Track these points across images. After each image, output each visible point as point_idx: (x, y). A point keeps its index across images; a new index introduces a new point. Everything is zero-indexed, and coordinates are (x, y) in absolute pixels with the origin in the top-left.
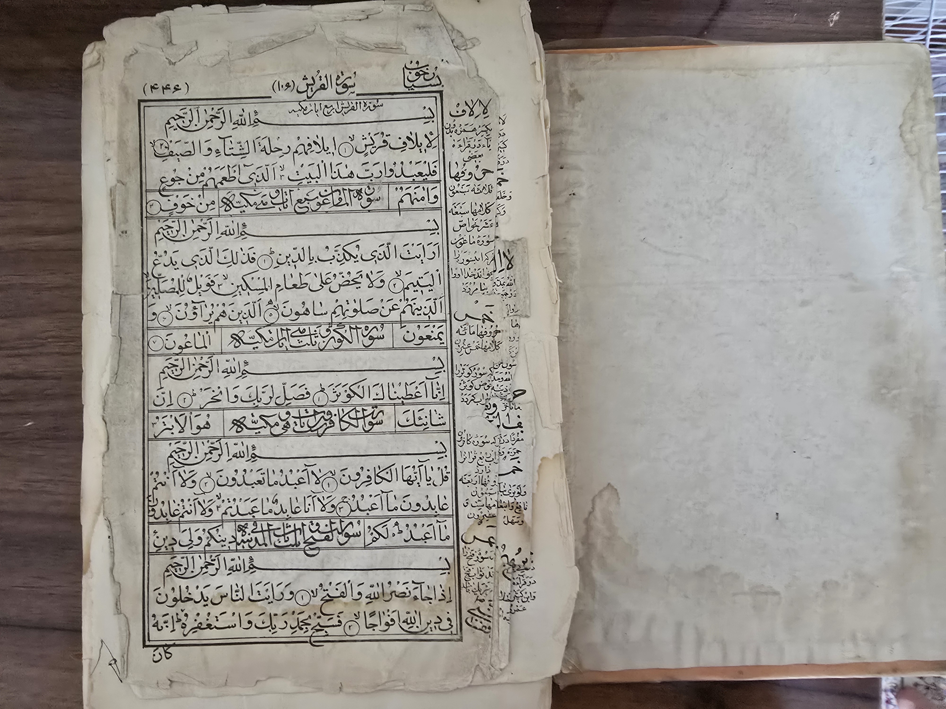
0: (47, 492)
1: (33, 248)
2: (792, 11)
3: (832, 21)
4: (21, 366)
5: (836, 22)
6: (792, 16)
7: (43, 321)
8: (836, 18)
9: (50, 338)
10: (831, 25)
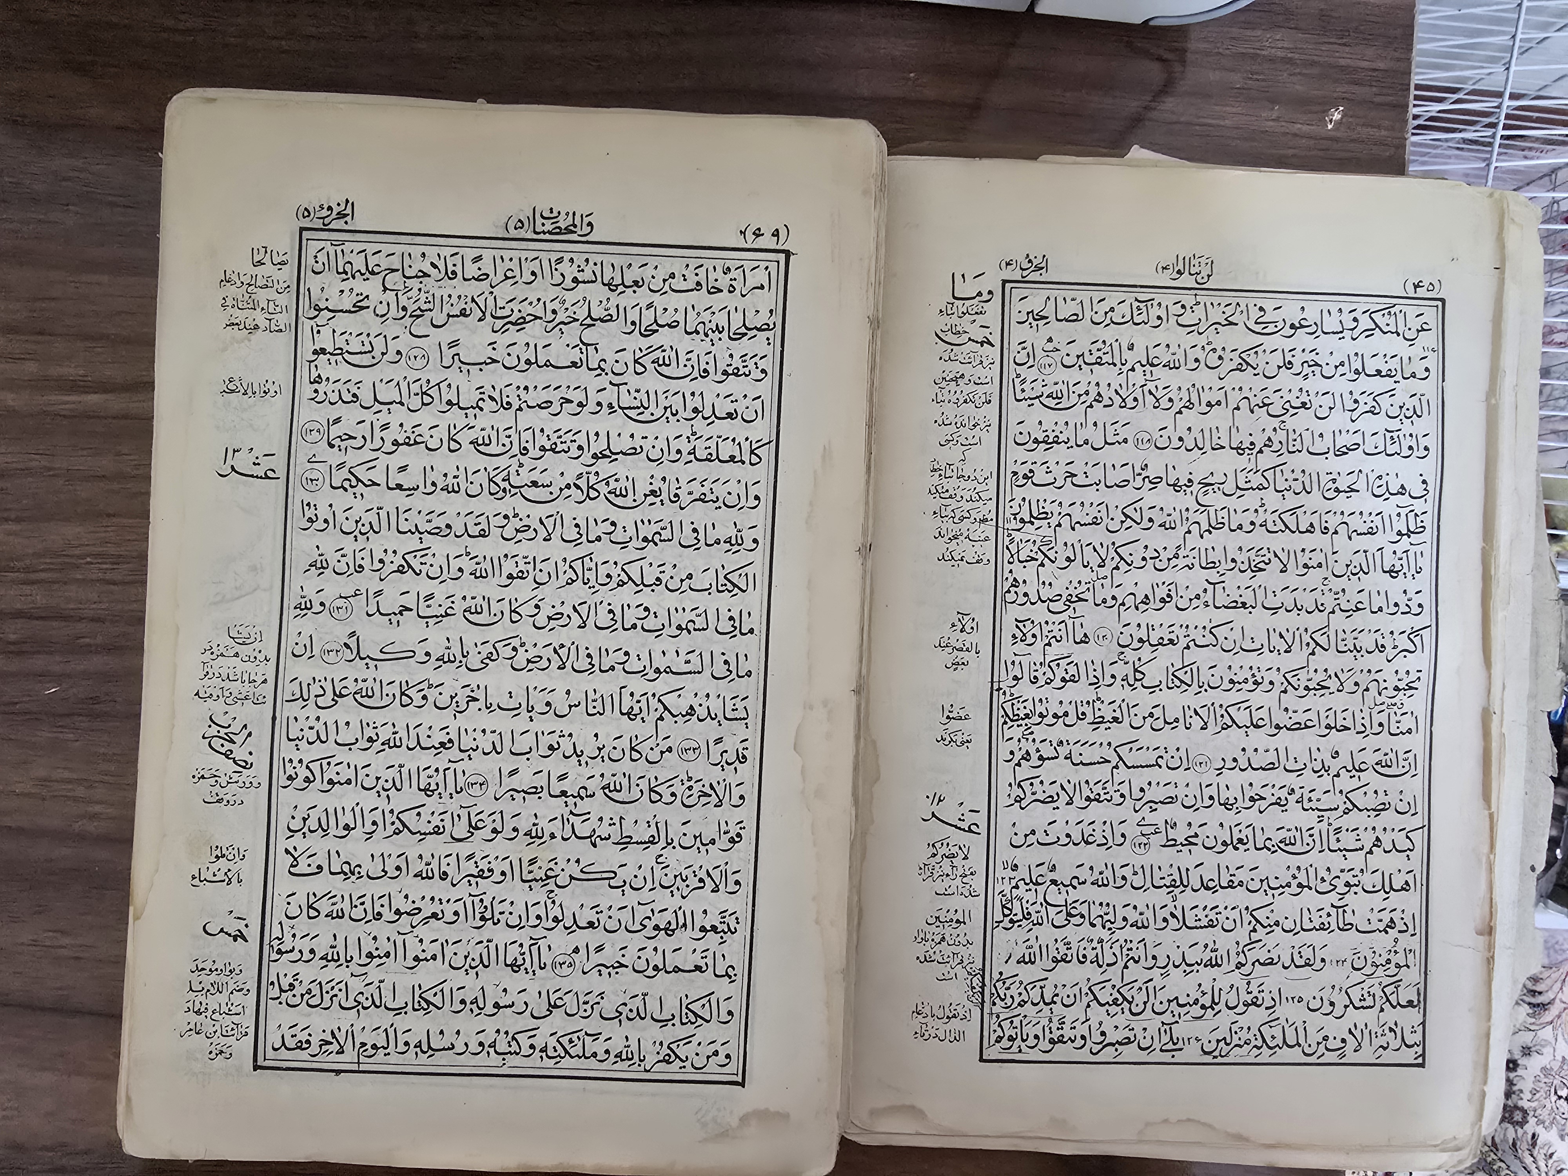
0: (75, 799)
1: (63, 413)
2: (1273, 101)
3: (1331, 121)
4: (39, 598)
5: (1339, 123)
6: (1273, 109)
7: (78, 530)
8: (1337, 116)
9: (88, 556)
10: (1330, 127)
